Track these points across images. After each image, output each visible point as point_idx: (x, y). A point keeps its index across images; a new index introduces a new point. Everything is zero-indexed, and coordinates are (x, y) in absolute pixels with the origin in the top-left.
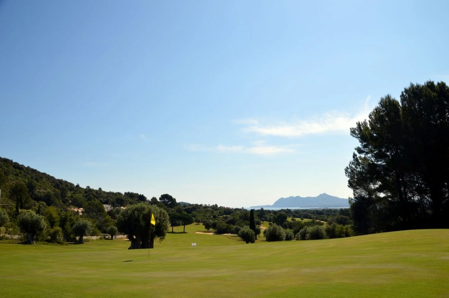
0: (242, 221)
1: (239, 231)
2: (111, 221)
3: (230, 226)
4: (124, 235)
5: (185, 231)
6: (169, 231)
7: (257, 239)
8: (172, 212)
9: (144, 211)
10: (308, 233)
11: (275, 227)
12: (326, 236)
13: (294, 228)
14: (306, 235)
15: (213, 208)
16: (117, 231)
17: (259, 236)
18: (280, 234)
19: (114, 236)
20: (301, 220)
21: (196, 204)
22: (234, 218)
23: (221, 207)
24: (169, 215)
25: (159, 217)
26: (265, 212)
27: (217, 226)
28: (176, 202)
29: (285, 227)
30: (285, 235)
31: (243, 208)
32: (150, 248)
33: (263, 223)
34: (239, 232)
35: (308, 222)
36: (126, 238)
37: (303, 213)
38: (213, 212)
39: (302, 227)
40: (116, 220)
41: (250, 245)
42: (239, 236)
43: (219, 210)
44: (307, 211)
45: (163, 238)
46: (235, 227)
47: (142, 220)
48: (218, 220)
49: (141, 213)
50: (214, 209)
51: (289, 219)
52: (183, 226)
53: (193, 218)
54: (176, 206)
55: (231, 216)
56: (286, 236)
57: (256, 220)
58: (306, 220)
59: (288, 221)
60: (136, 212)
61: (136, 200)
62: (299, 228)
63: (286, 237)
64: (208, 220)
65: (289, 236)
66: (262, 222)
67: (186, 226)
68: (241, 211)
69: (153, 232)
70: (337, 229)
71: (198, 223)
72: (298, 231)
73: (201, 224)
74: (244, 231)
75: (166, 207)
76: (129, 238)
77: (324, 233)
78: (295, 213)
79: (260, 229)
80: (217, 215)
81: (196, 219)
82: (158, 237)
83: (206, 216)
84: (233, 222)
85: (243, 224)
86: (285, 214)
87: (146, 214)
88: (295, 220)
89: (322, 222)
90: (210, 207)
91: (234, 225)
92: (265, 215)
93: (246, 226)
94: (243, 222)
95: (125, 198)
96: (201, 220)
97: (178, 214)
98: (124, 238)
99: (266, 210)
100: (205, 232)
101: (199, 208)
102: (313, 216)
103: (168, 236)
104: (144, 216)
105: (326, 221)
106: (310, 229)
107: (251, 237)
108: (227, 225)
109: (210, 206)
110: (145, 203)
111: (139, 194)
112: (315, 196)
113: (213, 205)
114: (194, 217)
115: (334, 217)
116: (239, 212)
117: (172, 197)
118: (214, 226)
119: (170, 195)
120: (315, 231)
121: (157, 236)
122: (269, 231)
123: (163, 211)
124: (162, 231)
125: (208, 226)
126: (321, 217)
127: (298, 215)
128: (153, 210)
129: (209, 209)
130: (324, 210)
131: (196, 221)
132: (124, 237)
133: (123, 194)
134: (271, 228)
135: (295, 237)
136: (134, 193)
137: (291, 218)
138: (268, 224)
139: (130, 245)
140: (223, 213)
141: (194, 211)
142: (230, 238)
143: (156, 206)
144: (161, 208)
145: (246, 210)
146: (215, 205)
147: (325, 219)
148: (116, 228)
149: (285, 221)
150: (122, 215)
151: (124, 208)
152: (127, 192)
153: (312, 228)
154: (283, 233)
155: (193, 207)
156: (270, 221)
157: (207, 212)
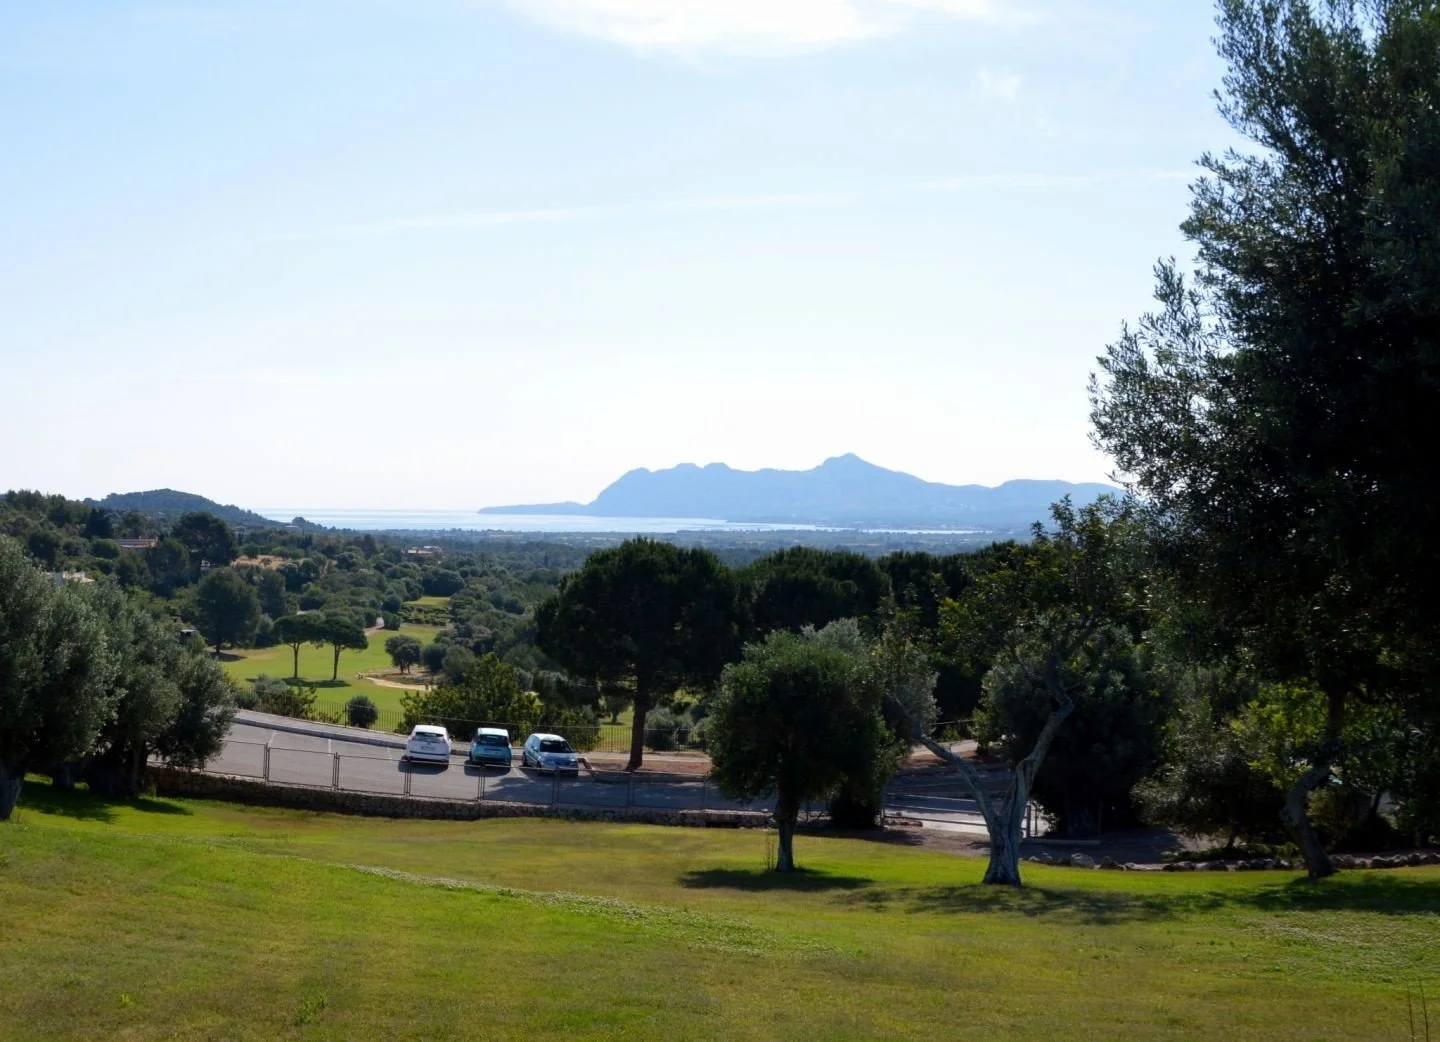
5: (340, 677)
27: (444, 661)
43: (404, 574)
50: (382, 571)
118: (433, 661)
140: (420, 591)
157: (362, 585)
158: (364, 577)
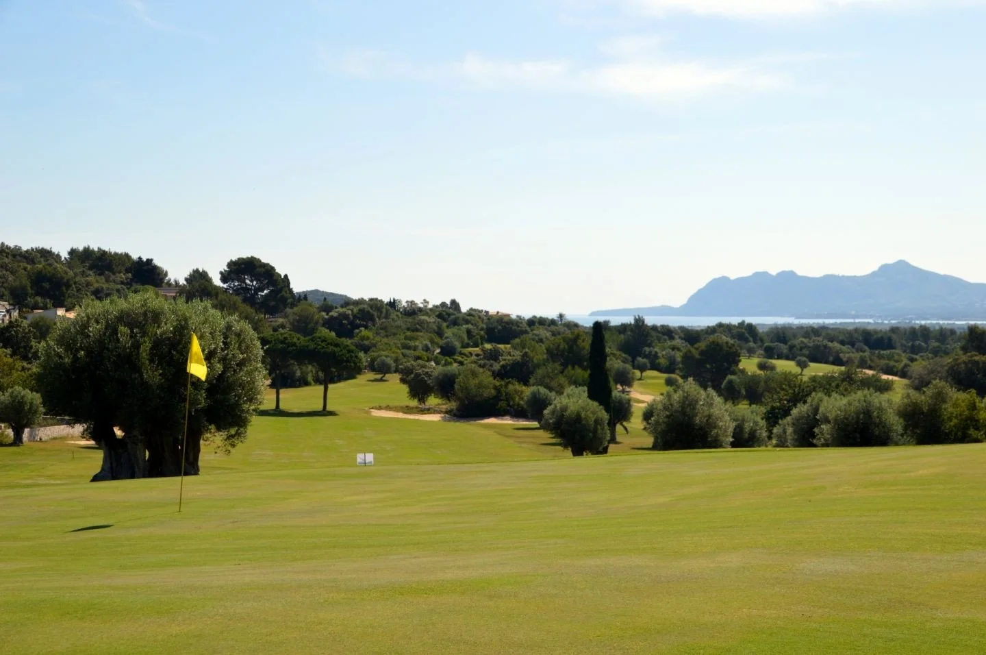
0: (557, 366)
1: (545, 408)
2: (11, 368)
3: (511, 387)
4: (70, 423)
5: (329, 408)
6: (262, 407)
7: (618, 439)
8: (275, 330)
9: (159, 327)
10: (827, 421)
11: (688, 395)
12: (902, 435)
13: (767, 398)
14: (816, 430)
15: (440, 316)
16: (42, 409)
17: (626, 429)
18: (710, 423)
19: (27, 430)
20: (798, 370)
21: (371, 300)
22: (525, 355)
23: (472, 313)
24: (264, 342)
25: (222, 349)
26: (653, 333)
27: (456, 386)
28: (291, 290)
29: (731, 394)
30: (732, 426)
31: (561, 316)
32: (186, 474)
33: (640, 379)
34: (546, 412)
35: (829, 379)
36: (83, 436)
37: (805, 340)
38: (440, 333)
39: (799, 397)
40: (36, 363)
41: (589, 461)
42: (545, 427)
43: (467, 322)
44: (823, 334)
45: (238, 434)
46: (527, 391)
47: (151, 361)
48: (461, 363)
49: (144, 334)
50: (444, 320)
51: (749, 365)
52: (322, 388)
53: (361, 354)
54: (293, 305)
55: (514, 347)
56: (735, 429)
57: (615, 363)
58: (818, 370)
59: (743, 371)
60: (122, 329)
61: (122, 283)
62: (789, 401)
63: (733, 437)
64: (420, 361)
65: (747, 430)
66: (638, 373)
67: (331, 386)
68: (553, 328)
69: (196, 411)
70: (948, 409)
71: (379, 376)
72: (787, 413)
73: (394, 379)
74: (564, 409)
75: (250, 310)
76: (93, 438)
77: (896, 423)
78: (772, 342)
79: (629, 401)
80: (457, 344)
81: (373, 360)
82: (219, 429)
83: (415, 348)
84: (520, 372)
85: (562, 380)
86: (732, 342)
87: (169, 339)
88: (773, 368)
89: (885, 377)
90: (431, 310)
91: (526, 383)
92: (649, 345)
93: (573, 387)
94: (562, 372)
95: (71, 273)
96: (393, 365)
97: (300, 340)
98: (73, 438)
99: (654, 328)
100: (408, 410)
101: (387, 317)
102: (847, 353)
103: (258, 427)
104: (157, 344)
105: (903, 374)
106: (834, 405)
107: (595, 431)
108: (498, 384)
109: (430, 306)
110: (161, 292)
111: (135, 256)
112: (858, 274)
113: (443, 304)
114: (366, 349)
115: (938, 359)
116: (548, 334)
117: (273, 268)
118: (446, 387)
119: (264, 260)
120: (858, 413)
121: (212, 427)
122: (665, 408)
123: (237, 327)
124: (237, 405)
125: (419, 389)
126: (880, 357)
127: (784, 348)
128: (194, 321)
129: (423, 317)
130: (894, 330)
131: (372, 368)
132: (74, 433)
133: (64, 255)
134: (676, 397)
135: (770, 438)
136: (113, 251)
137: (756, 360)
138: (663, 381)
139: (101, 463)
140: (482, 338)
141: (366, 327)
142: (508, 437)
143: (208, 303)
144: (230, 314)
145: (576, 325)
146: (448, 302)
147: (900, 366)
148: (35, 398)
149: (733, 373)
150: (61, 341)
151: (71, 315)
152: (81, 248)
153: (845, 401)
154: (721, 419)
155: (361, 311)
156: (669, 369)
157: (417, 330)
158: (421, 323)
